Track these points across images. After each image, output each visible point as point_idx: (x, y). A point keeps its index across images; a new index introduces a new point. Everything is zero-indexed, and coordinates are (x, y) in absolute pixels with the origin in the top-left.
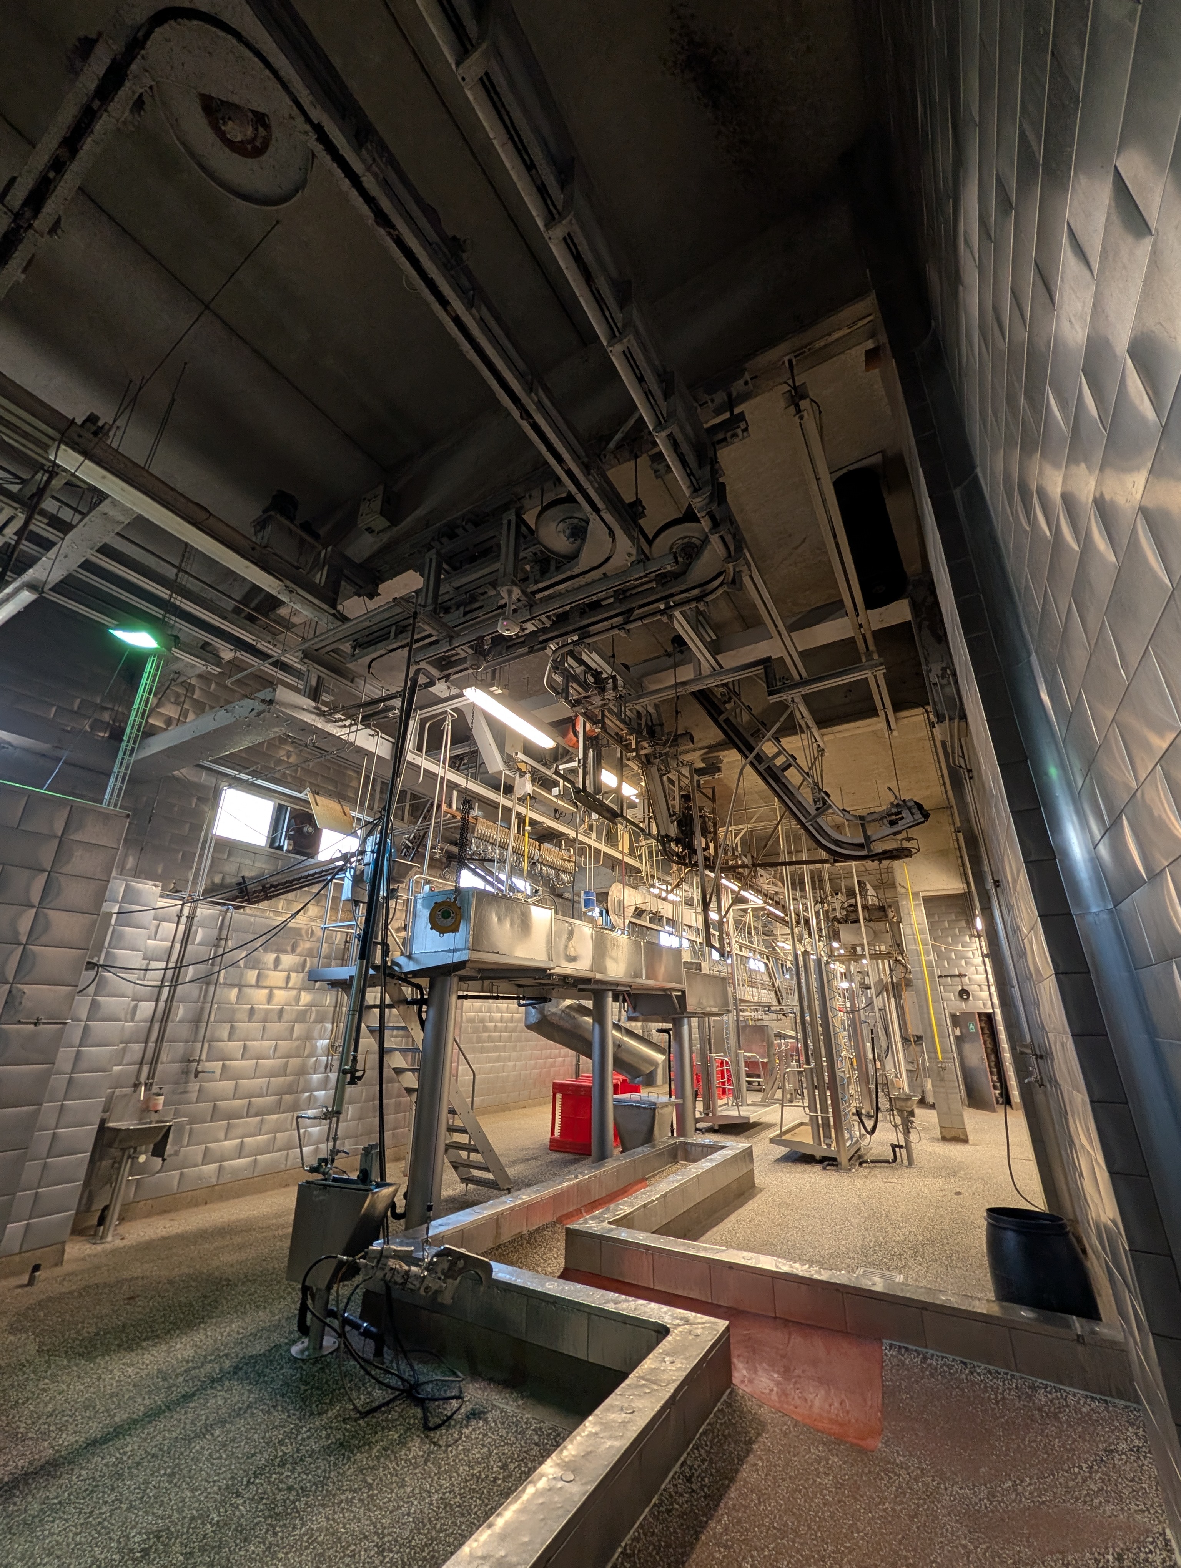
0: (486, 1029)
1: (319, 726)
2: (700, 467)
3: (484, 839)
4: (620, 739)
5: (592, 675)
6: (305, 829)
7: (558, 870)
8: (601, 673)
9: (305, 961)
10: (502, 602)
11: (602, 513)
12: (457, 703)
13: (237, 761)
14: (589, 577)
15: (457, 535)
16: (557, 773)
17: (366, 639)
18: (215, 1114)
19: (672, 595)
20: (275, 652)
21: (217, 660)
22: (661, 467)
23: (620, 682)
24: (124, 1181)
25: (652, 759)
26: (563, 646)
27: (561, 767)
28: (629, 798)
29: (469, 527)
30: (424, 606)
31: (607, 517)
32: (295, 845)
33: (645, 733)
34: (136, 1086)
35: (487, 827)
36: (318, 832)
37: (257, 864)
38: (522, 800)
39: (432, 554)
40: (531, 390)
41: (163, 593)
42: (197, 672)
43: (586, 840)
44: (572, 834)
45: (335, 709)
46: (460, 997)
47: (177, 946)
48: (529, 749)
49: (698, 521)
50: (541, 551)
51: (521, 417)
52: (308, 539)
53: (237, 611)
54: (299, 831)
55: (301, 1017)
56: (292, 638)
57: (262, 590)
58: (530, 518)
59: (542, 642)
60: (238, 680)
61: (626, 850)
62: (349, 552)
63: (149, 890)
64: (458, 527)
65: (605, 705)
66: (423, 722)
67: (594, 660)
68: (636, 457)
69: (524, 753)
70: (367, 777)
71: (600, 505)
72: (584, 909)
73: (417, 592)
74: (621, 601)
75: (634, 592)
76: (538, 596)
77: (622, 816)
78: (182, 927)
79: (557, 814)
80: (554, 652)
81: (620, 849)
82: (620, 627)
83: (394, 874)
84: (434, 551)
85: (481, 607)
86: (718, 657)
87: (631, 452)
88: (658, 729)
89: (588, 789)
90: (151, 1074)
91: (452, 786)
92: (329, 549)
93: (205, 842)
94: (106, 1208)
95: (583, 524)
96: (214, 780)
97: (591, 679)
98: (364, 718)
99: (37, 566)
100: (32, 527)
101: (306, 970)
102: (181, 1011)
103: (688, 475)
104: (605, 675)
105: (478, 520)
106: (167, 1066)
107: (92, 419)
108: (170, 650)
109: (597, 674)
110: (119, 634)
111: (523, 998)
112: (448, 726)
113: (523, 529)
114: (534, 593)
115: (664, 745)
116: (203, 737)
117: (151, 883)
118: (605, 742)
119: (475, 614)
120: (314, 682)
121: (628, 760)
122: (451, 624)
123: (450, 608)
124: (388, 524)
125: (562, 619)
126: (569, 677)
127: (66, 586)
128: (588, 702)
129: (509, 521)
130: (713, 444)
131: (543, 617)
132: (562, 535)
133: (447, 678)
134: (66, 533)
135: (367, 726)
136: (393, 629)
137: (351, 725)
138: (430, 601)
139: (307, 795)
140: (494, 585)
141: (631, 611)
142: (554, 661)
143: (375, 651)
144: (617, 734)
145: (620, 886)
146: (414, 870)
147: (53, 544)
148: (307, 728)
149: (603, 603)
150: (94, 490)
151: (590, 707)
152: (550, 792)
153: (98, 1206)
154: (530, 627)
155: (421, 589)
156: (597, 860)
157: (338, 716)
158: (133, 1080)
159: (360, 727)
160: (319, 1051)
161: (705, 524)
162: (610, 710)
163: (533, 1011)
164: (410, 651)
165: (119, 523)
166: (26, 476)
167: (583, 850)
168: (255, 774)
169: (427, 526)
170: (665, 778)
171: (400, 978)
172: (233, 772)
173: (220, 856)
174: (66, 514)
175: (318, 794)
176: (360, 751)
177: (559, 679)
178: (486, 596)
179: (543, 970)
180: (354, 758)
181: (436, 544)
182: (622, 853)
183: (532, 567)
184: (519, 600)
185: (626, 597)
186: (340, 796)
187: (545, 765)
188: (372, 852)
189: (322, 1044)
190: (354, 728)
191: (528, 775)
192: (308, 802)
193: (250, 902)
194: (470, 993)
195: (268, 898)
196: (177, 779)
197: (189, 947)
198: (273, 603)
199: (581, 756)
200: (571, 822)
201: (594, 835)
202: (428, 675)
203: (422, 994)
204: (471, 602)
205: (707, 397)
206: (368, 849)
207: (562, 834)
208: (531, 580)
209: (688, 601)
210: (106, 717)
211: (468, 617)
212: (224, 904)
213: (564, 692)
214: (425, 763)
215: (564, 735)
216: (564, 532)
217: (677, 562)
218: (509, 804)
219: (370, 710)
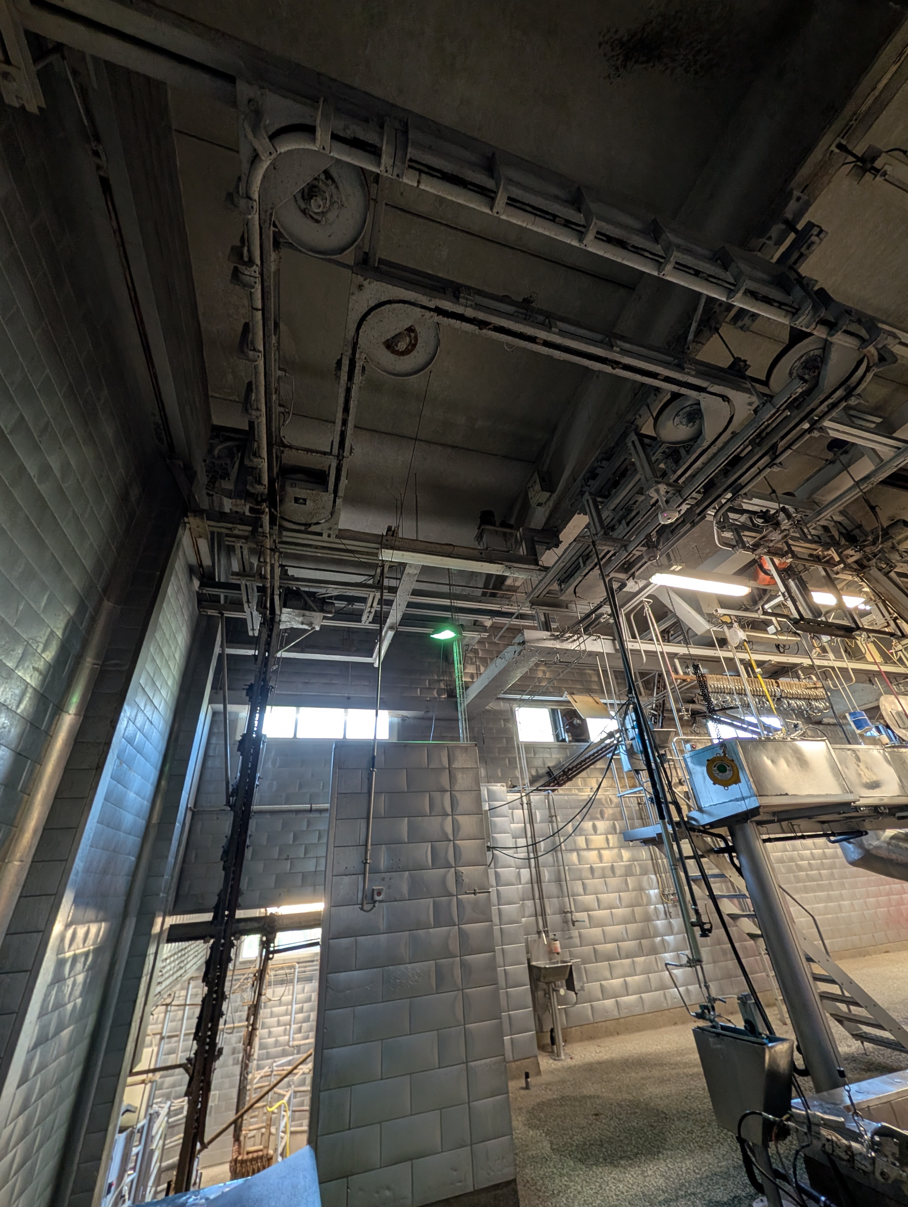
0: (800, 868)
1: (558, 647)
2: (788, 293)
3: (720, 691)
4: (817, 559)
5: (759, 517)
6: (575, 722)
7: (808, 699)
8: (768, 511)
9: (614, 824)
10: (653, 501)
11: (710, 389)
12: (649, 591)
13: (518, 688)
14: (719, 443)
15: (598, 474)
16: (765, 613)
17: (566, 575)
18: (597, 957)
19: (813, 410)
20: (513, 609)
21: (484, 629)
22: (746, 321)
23: (791, 510)
24: (557, 1011)
25: (865, 562)
26: (720, 508)
27: (766, 607)
28: (856, 608)
29: (605, 463)
30: (597, 534)
31: (715, 389)
32: (572, 736)
33: (843, 542)
34: (539, 933)
35: (718, 680)
36: (584, 721)
37: (554, 756)
38: (740, 647)
39: (587, 496)
40: (612, 346)
41: (446, 602)
42: (476, 641)
43: (825, 663)
44: (806, 662)
45: (564, 632)
46: (765, 841)
47: (528, 826)
48: (725, 602)
49: (811, 334)
50: (668, 448)
51: (613, 368)
52: (508, 530)
53: (484, 594)
54: (571, 724)
55: (628, 872)
56: (520, 596)
57: (492, 575)
58: (648, 430)
59: (699, 514)
60: (501, 636)
61: (879, 659)
62: (532, 526)
63: (499, 788)
64: (596, 468)
65: (786, 536)
66: (628, 616)
67: (755, 504)
68: (717, 330)
69: (722, 607)
70: (605, 672)
71: (703, 384)
72: (858, 732)
73: (587, 526)
74: (759, 444)
75: (769, 429)
76: (680, 481)
77: (858, 628)
78: (526, 812)
79: (779, 648)
80: (715, 516)
81: (870, 659)
82: (770, 465)
83: (657, 742)
84: (587, 493)
85: (638, 513)
86: (895, 435)
87: (710, 328)
88: (857, 532)
89: (806, 616)
90: (545, 925)
91: (673, 656)
92: (521, 529)
93: (518, 748)
94: (552, 1031)
95: (695, 407)
96: (508, 705)
97: (759, 521)
98: (586, 630)
99: (390, 617)
100: (384, 598)
101: (618, 831)
102: (546, 874)
103: (779, 307)
104: (772, 512)
105: (608, 456)
106: (553, 919)
107: (389, 529)
108: (461, 634)
109: (764, 515)
110: (435, 636)
111: (833, 834)
112: (648, 611)
113: (647, 441)
114: (676, 481)
115: (874, 543)
116: (494, 679)
117: (499, 784)
118: (801, 568)
119: (635, 521)
120: (543, 619)
121: (837, 573)
122: (620, 537)
123: (614, 526)
124: (549, 494)
125: (709, 487)
126: (737, 529)
127: (406, 620)
128: (767, 541)
129: (633, 442)
130: (791, 268)
131: (694, 495)
132: (681, 426)
133: (633, 576)
134: (396, 592)
135: (590, 635)
136: (581, 560)
137: (578, 638)
138: (599, 529)
139: (566, 697)
140: (641, 492)
141: (774, 446)
142: (718, 523)
143: (575, 580)
144: (811, 555)
145: (892, 698)
146: (672, 734)
147: (393, 601)
148: (552, 652)
149: (742, 455)
150: (401, 564)
151: (771, 544)
152: (766, 632)
153: (547, 1028)
154: (684, 507)
155: (589, 524)
156: (848, 679)
157: (567, 635)
158: (535, 929)
159: (585, 637)
160: (654, 899)
161: (820, 332)
162: (793, 538)
163: (850, 846)
164: (600, 569)
165: (415, 574)
166: (373, 573)
167: (825, 673)
168: (531, 693)
169: (575, 480)
170: (892, 574)
171: (700, 831)
172: (518, 697)
173: (529, 755)
174: (393, 583)
175: (573, 694)
176: (592, 654)
177: (728, 535)
178: (638, 503)
179: (847, 804)
180: (590, 660)
181: (586, 489)
182: (875, 663)
183: (665, 463)
184: (667, 492)
185: (763, 439)
186: (589, 691)
187: (746, 610)
188: (633, 728)
189: (654, 893)
190: (581, 640)
191: (736, 625)
192: (569, 702)
193: (560, 785)
194: (772, 836)
195: (570, 779)
196: (488, 711)
197: (535, 825)
198: (501, 580)
199: (783, 589)
200: (798, 650)
201: (831, 656)
202: (618, 580)
203: (726, 842)
204: (628, 514)
205: (763, 240)
206: (629, 726)
207: (796, 665)
208: (669, 472)
209: (834, 406)
210: (442, 686)
211: (631, 525)
212: (545, 790)
213: (740, 543)
214: (642, 646)
215: (755, 578)
216: (681, 423)
217: (805, 381)
218: (730, 655)
219: (586, 622)
